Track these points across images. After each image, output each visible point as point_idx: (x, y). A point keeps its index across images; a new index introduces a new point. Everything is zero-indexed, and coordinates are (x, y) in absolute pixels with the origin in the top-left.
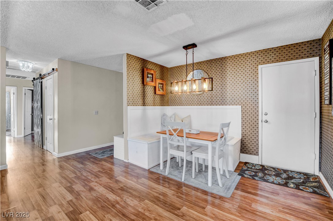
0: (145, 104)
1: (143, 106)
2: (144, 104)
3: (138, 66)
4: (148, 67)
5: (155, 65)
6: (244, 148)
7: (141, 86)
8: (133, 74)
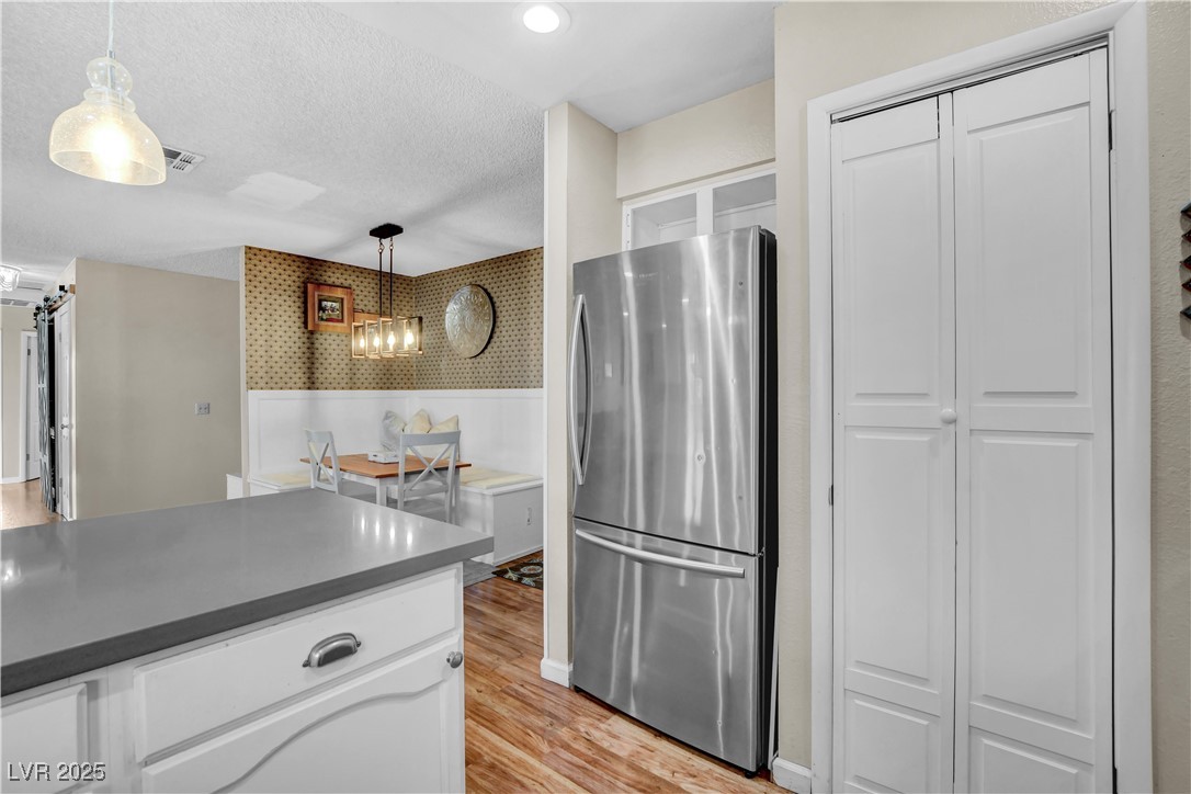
0: (317, 385)
1: (309, 388)
2: (311, 384)
3: (290, 278)
4: (328, 279)
5: (358, 274)
7: (299, 334)
8: (271, 300)
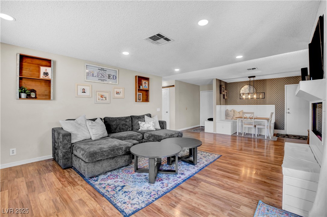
2: (220, 104)
5: (224, 83)
6: (276, 127)
